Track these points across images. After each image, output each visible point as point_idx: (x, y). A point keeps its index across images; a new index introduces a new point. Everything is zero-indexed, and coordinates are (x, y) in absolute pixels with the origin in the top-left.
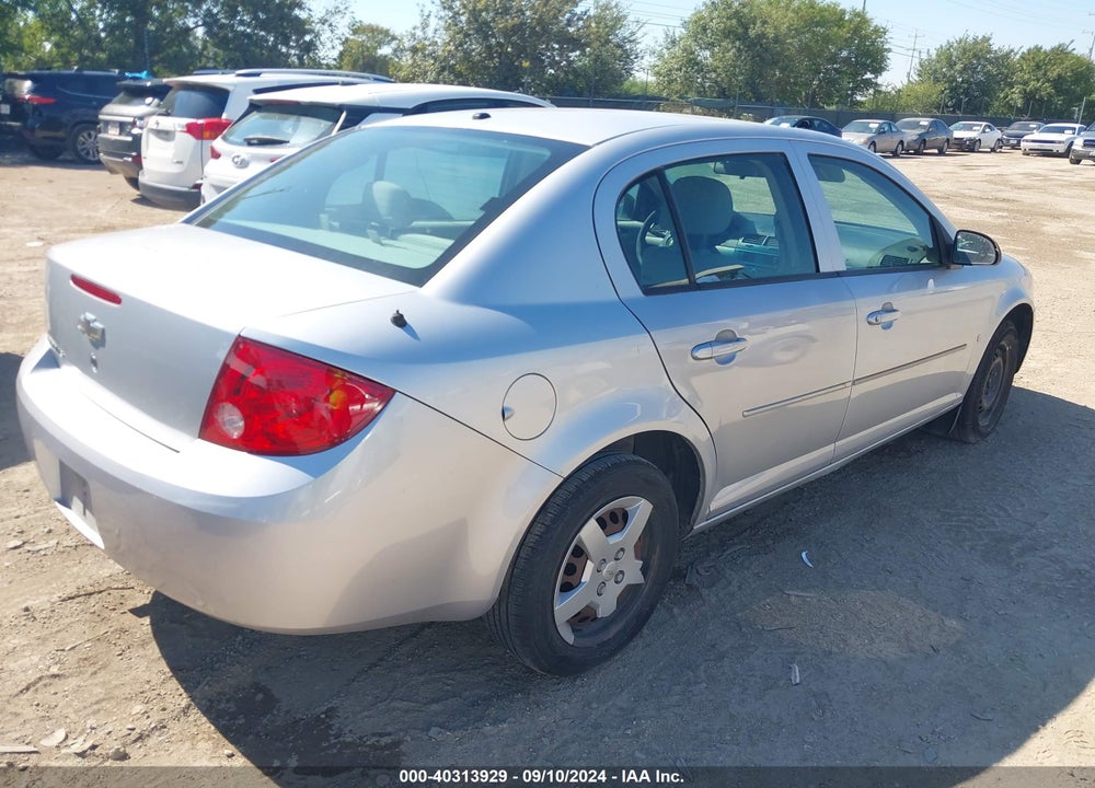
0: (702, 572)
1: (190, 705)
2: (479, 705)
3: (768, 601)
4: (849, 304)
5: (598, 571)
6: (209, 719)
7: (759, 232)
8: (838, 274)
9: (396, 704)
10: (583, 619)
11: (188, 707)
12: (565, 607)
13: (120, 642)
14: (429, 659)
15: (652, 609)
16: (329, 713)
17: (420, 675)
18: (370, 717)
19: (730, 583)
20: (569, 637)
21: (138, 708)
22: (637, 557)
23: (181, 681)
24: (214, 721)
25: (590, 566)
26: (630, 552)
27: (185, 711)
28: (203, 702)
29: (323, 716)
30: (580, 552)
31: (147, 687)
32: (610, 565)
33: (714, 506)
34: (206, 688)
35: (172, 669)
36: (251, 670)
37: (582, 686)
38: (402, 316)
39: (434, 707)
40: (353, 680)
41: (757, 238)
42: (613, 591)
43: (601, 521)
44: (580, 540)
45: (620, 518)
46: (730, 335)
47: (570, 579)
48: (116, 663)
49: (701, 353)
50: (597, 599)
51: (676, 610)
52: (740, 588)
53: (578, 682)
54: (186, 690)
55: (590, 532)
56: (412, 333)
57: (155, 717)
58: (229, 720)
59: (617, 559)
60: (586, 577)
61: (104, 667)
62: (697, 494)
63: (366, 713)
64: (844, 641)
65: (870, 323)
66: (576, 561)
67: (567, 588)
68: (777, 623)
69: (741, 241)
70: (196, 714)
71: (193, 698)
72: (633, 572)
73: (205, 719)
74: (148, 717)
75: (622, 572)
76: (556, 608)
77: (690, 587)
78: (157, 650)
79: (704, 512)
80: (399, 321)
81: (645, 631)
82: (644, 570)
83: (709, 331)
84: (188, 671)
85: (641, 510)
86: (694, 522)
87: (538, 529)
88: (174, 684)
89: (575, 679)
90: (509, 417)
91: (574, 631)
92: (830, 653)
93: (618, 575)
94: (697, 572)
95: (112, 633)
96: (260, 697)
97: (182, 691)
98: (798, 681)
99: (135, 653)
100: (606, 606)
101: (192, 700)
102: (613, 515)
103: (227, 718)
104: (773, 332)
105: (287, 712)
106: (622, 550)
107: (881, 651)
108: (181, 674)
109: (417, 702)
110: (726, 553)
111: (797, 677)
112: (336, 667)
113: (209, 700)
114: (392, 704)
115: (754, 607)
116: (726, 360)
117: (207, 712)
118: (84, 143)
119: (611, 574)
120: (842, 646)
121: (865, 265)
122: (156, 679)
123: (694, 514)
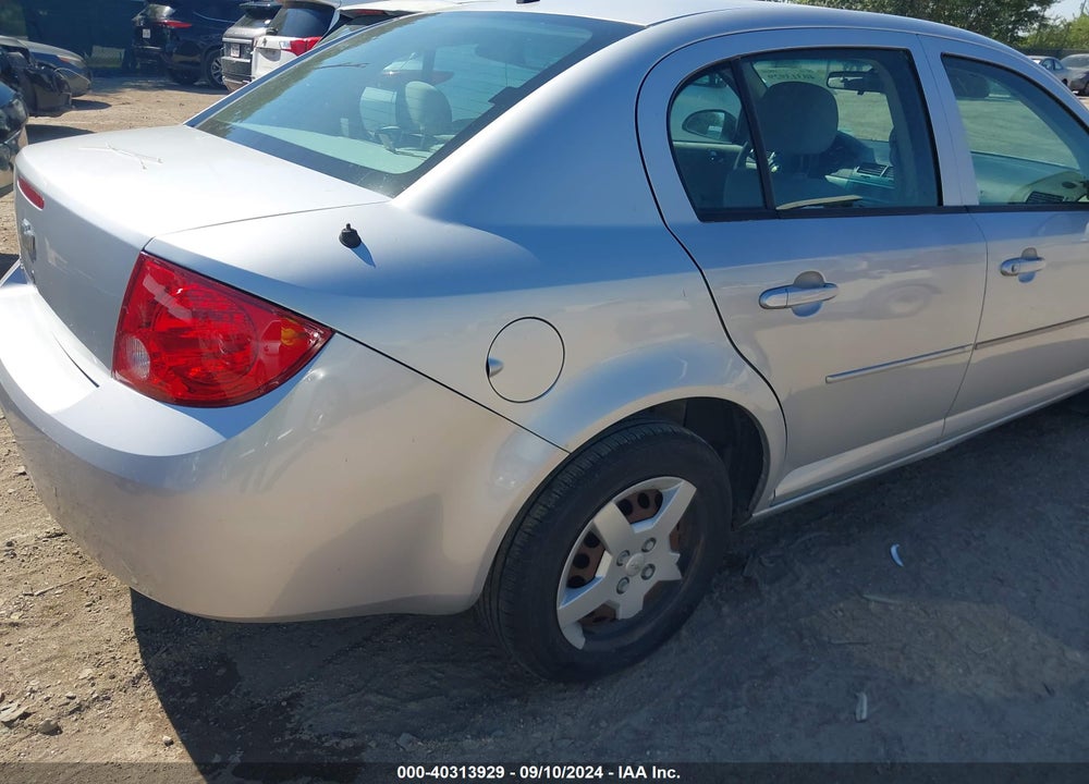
0: (765, 561)
1: (142, 675)
2: (465, 708)
3: (842, 605)
4: (979, 247)
5: (619, 565)
6: (159, 694)
7: (878, 161)
8: (967, 209)
9: (372, 698)
10: (599, 620)
11: (139, 677)
12: (571, 607)
13: (93, 591)
14: (422, 644)
15: (691, 609)
16: (292, 701)
17: (407, 662)
18: (335, 710)
19: (798, 579)
20: (577, 640)
21: (87, 672)
22: (673, 549)
23: (142, 645)
24: (162, 697)
25: (607, 559)
26: (664, 542)
27: (135, 682)
28: (158, 672)
29: (284, 704)
30: (594, 541)
31: (105, 647)
32: (636, 558)
33: (780, 491)
34: (164, 656)
35: (137, 629)
36: (219, 639)
37: (593, 697)
38: (354, 232)
39: (413, 706)
40: (330, 662)
41: (875, 167)
42: (638, 590)
43: (625, 507)
44: (594, 527)
45: (652, 502)
46: (814, 279)
47: (580, 572)
48: (84, 616)
49: (771, 301)
50: (617, 599)
51: (725, 609)
52: (809, 586)
53: (589, 692)
54: (143, 656)
55: (608, 519)
56: (366, 255)
57: (101, 685)
58: (182, 696)
59: (644, 551)
60: (602, 572)
61: (68, 619)
62: (759, 477)
63: (333, 705)
64: (931, 667)
65: (1004, 273)
66: (590, 552)
67: (576, 583)
68: (848, 635)
69: (856, 170)
70: (147, 687)
71: (147, 666)
72: (667, 565)
73: (154, 693)
74: (93, 685)
75: (652, 567)
76: (560, 608)
77: (748, 580)
78: (129, 604)
79: (767, 497)
80: (351, 238)
81: (684, 632)
82: (683, 565)
83: (787, 273)
84: (152, 632)
85: (680, 494)
86: (754, 507)
87: (538, 512)
88: (134, 646)
89: (586, 688)
90: (496, 373)
91: (586, 633)
92: (911, 681)
93: (647, 568)
94: (760, 562)
95: (88, 579)
96: (222, 671)
97: (139, 655)
98: (864, 716)
99: (103, 606)
100: (629, 605)
101: (146, 669)
102: (643, 498)
103: (178, 695)
104: (890, 278)
105: (245, 694)
106: (653, 540)
107: (978, 686)
108: (144, 635)
109: (395, 697)
110: (799, 541)
111: (863, 711)
112: (314, 644)
113: (165, 670)
114: (366, 697)
115: (824, 613)
116: (805, 312)
117: (158, 685)
118: (218, 69)
119: (637, 568)
120: (927, 673)
121: (1007, 201)
122: (117, 638)
123: (754, 499)
